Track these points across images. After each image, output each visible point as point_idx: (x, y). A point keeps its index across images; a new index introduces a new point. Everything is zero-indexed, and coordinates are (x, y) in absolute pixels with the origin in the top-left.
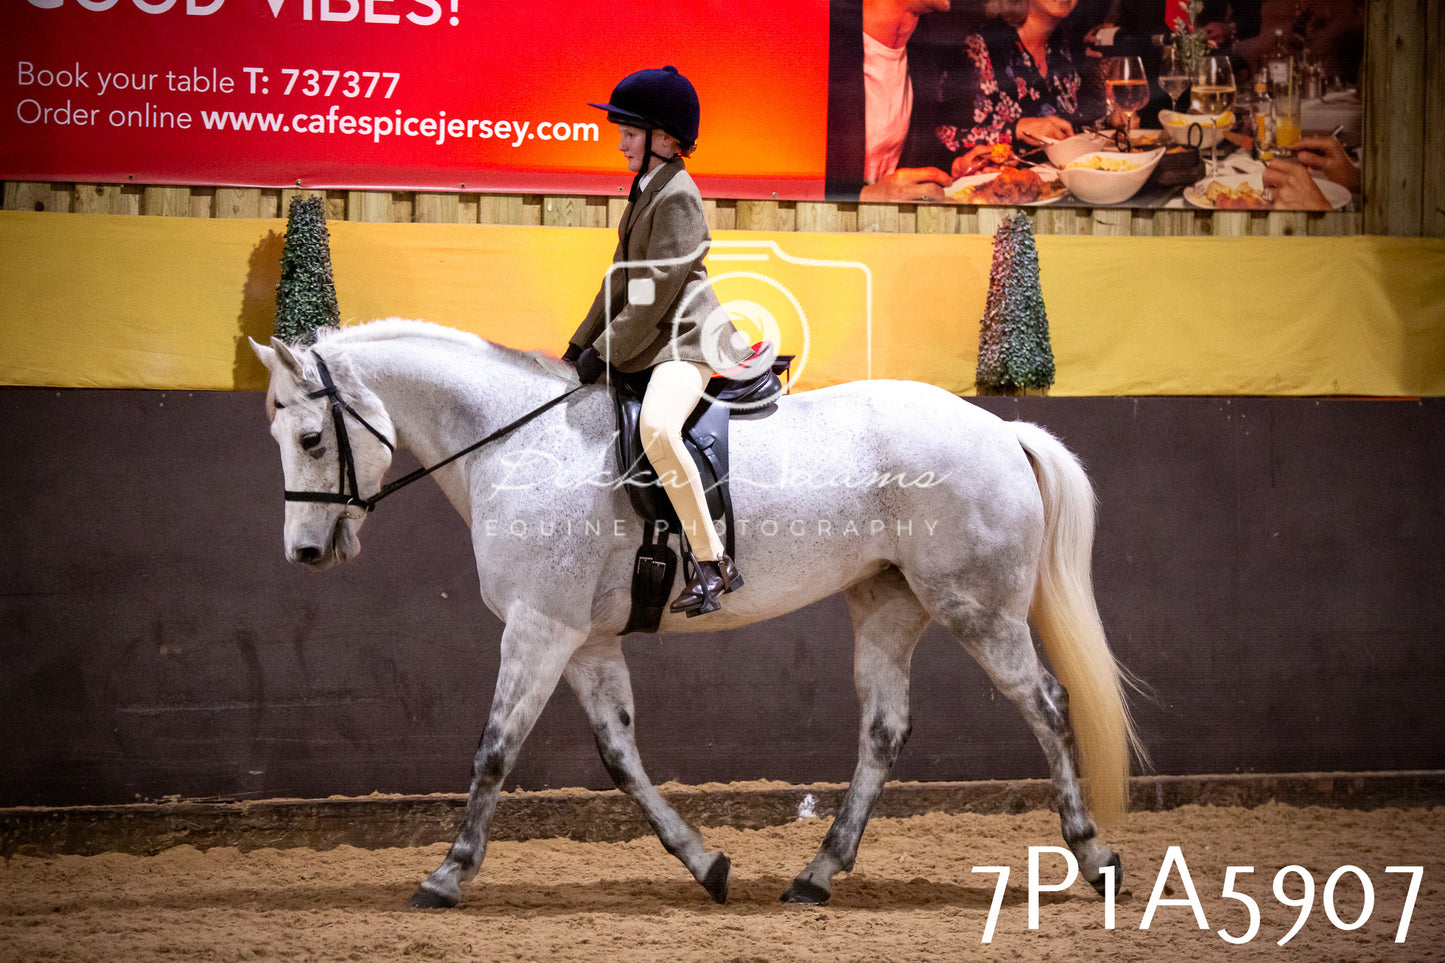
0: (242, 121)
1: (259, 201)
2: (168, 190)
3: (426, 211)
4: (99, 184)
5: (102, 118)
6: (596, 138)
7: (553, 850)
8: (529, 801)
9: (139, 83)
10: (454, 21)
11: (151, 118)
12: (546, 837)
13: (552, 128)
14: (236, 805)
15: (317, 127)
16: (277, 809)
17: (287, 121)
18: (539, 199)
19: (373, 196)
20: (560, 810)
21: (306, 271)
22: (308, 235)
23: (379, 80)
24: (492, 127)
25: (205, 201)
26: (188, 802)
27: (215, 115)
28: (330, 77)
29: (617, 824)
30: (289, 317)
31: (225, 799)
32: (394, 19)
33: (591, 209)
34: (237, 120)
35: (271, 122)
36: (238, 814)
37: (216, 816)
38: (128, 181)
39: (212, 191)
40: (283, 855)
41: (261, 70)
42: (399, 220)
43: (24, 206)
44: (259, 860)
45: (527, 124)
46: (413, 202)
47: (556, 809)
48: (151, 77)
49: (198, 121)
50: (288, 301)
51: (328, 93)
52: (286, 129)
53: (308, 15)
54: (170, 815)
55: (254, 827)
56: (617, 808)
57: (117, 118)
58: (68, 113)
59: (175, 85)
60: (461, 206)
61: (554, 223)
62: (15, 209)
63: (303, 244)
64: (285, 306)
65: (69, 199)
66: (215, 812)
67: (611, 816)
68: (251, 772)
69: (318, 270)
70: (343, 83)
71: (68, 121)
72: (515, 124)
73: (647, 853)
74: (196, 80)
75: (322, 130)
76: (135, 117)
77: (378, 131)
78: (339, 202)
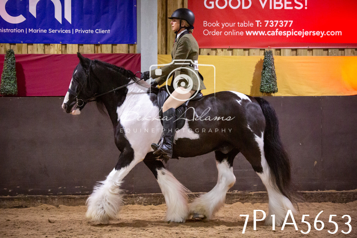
0: (255, 33)
1: (259, 52)
2: (238, 50)
3: (299, 53)
4: (222, 49)
5: (223, 33)
6: (341, 35)
7: (327, 205)
8: (321, 193)
9: (231, 25)
10: (306, 8)
11: (234, 33)
12: (325, 202)
13: (330, 32)
14: (251, 193)
15: (273, 34)
16: (260, 194)
17: (266, 33)
18: (327, 50)
19: (287, 50)
20: (329, 195)
21: (268, 68)
22: (269, 59)
23: (288, 23)
24: (315, 33)
25: (247, 52)
26: (239, 192)
27: (249, 32)
28: (276, 22)
29: (343, 199)
30: (264, 79)
31: (248, 191)
32: (291, 8)
33: (340, 52)
34: (254, 32)
35: (262, 33)
36: (251, 195)
37: (246, 195)
38: (229, 48)
39: (248, 49)
40: (262, 205)
41: (260, 21)
42: (293, 55)
43: (205, 54)
44: (256, 206)
45: (324, 32)
46: (296, 51)
47: (328, 195)
48: (234, 24)
49: (245, 33)
50: (264, 75)
51: (276, 26)
52: (266, 35)
53: (271, 8)
54: (235, 195)
55: (255, 198)
56: (343, 195)
57: (226, 33)
58: (215, 32)
59: (239, 25)
60: (308, 52)
61: (331, 55)
62: (203, 55)
63: (267, 62)
64: (263, 76)
65: (215, 52)
66: (245, 195)
67: (342, 197)
68: (254, 185)
69: (271, 67)
70: (279, 24)
71: (215, 34)
72: (321, 32)
73: (350, 206)
74: (244, 24)
75: (274, 35)
76: (230, 33)
77: (288, 35)
78: (279, 51)
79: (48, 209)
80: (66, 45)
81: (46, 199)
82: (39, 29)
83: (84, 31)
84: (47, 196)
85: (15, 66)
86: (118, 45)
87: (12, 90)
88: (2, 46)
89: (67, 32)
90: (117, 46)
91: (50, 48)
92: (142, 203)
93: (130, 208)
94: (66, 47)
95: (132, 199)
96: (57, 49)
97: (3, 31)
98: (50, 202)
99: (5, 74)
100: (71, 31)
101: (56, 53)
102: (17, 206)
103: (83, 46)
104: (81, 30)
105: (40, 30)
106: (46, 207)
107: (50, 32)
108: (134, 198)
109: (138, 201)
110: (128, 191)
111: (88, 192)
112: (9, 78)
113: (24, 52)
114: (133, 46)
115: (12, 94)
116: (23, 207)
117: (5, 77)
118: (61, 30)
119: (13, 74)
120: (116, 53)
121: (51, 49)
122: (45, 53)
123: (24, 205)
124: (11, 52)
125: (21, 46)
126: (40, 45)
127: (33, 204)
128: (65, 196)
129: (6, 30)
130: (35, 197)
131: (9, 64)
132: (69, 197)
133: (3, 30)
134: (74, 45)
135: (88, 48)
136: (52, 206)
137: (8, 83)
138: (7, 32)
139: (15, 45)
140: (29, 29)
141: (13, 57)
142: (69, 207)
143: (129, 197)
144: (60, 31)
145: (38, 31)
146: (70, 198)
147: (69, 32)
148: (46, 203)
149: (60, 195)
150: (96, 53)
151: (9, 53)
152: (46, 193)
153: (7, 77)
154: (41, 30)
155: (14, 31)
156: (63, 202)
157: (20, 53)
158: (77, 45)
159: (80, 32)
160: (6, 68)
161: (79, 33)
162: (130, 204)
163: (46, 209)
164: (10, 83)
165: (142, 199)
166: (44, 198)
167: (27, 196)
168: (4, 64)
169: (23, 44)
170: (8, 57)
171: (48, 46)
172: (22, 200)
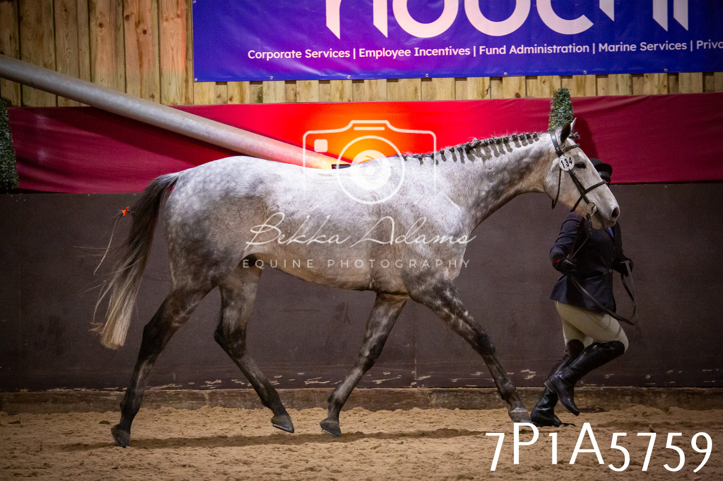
80: (677, 75)
81: (641, 395)
82: (621, 44)
83: (715, 45)
84: (643, 388)
88: (544, 82)
89: (680, 49)
91: (644, 83)
94: (677, 79)
96: (659, 84)
97: (547, 50)
98: (651, 400)
100: (688, 46)
101: (655, 92)
103: (713, 75)
104: (710, 43)
105: (621, 46)
106: (643, 412)
107: (643, 48)
113: (590, 93)
116: (595, 410)
118: (667, 44)
121: (645, 85)
122: (632, 93)
123: (597, 406)
124: (563, 95)
125: (583, 80)
127: (616, 403)
128: (681, 389)
129: (553, 49)
130: (619, 390)
131: (559, 119)
132: (690, 392)
133: (546, 48)
134: (694, 75)
136: (655, 409)
138: (555, 52)
139: (572, 78)
140: (600, 45)
141: (568, 104)
142: (690, 411)
144: (665, 46)
145: (619, 48)
146: (692, 394)
147: (684, 48)
148: (641, 403)
149: (670, 387)
151: (560, 97)
152: (642, 383)
154: (625, 46)
155: (569, 49)
156: (678, 400)
157: (582, 96)
158: (701, 74)
159: (707, 45)
160: (554, 126)
161: (705, 48)
163: (643, 416)
166: (638, 392)
167: (602, 388)
168: (550, 118)
169: (588, 76)
170: (558, 104)
171: (639, 78)
172: (593, 395)
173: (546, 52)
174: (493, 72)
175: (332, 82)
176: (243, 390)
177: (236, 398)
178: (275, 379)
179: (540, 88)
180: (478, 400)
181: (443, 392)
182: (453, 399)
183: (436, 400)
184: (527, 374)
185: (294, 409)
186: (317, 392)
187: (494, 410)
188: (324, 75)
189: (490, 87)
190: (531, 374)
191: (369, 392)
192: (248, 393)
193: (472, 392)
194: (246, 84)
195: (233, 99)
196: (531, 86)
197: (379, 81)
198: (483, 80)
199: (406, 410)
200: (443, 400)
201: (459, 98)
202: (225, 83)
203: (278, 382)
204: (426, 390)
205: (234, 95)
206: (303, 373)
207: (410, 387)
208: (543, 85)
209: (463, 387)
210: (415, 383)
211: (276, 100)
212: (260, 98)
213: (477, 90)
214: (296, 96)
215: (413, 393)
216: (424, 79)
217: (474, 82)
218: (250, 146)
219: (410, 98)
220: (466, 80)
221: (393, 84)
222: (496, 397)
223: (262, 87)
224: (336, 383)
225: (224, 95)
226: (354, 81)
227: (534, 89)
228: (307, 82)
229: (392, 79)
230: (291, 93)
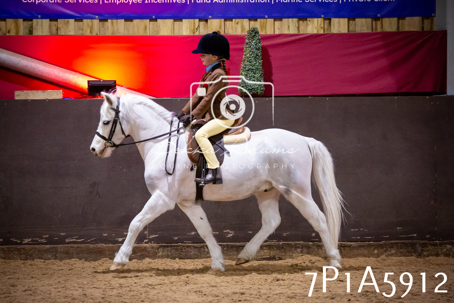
79: (312, 261)
80: (330, 19)
81: (308, 247)
84: (310, 243)
85: (261, 51)
86: (408, 18)
87: (257, 88)
88: (237, 23)
89: (332, 1)
90: (405, 19)
91: (307, 25)
92: (450, 254)
93: (433, 261)
94: (330, 23)
95: (435, 249)
96: (317, 26)
98: (315, 251)
99: (247, 63)
101: (315, 32)
102: (267, 257)
103: (355, 20)
106: (310, 260)
107: (307, 1)
108: (438, 247)
109: (445, 251)
110: (429, 236)
111: (371, 237)
112: (252, 69)
113: (269, 31)
114: (429, 19)
115: (257, 93)
116: (275, 259)
117: (247, 69)
119: (259, 63)
120: (403, 30)
121: (308, 26)
122: (299, 32)
123: (277, 256)
124: (254, 32)
125: (265, 22)
126: (292, 20)
127: (291, 254)
130: (293, 244)
131: (252, 49)
132: (343, 245)
134: (342, 20)
135: (362, 23)
136: (318, 258)
137: (251, 77)
138: (245, 2)
139: (257, 21)
141: (258, 39)
143: (431, 245)
146: (344, 247)
147: (335, 0)
148: (308, 253)
150: (374, 31)
151: (252, 34)
152: (309, 239)
153: (250, 69)
157: (264, 34)
158: (346, 19)
160: (248, 55)
161: (350, 1)
162: (432, 255)
163: (309, 263)
164: (254, 77)
165: (450, 248)
166: (306, 246)
167: (281, 243)
168: (245, 49)
169: (268, 19)
170: (251, 39)
171: (303, 22)
172: (275, 248)
173: (239, 2)
174: (202, 15)
175: (85, 21)
176: (19, 247)
177: (14, 252)
178: (43, 238)
179: (234, 27)
180: (193, 252)
181: (167, 246)
182: (174, 252)
183: (162, 252)
184: (228, 233)
185: (57, 260)
186: (75, 247)
187: (204, 259)
188: (79, 15)
189: (199, 26)
190: (231, 233)
191: (113, 247)
192: (23, 249)
193: (188, 247)
194: (21, 21)
195: (11, 32)
196: (228, 26)
197: (119, 20)
198: (194, 21)
199: (140, 260)
200: (167, 252)
201: (177, 34)
202: (5, 20)
203: (45, 240)
204: (155, 245)
205: (11, 29)
206: (65, 234)
207: (143, 243)
208: (236, 25)
209: (182, 243)
210: (147, 240)
211: (42, 33)
212: (31, 32)
213: (190, 28)
214: (57, 30)
215: (145, 248)
216: (151, 20)
217: (188, 22)
218: (25, 66)
219: (141, 33)
220: (182, 21)
221: (128, 23)
222: (206, 250)
223: (32, 23)
224: (89, 241)
225: (4, 29)
226: (101, 20)
227: (230, 28)
228: (66, 20)
229: (129, 19)
230: (54, 29)
